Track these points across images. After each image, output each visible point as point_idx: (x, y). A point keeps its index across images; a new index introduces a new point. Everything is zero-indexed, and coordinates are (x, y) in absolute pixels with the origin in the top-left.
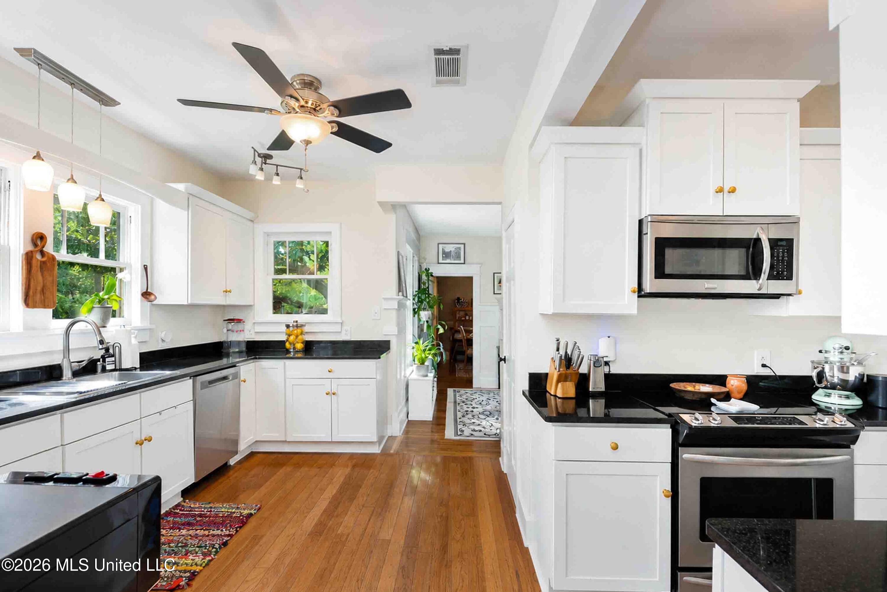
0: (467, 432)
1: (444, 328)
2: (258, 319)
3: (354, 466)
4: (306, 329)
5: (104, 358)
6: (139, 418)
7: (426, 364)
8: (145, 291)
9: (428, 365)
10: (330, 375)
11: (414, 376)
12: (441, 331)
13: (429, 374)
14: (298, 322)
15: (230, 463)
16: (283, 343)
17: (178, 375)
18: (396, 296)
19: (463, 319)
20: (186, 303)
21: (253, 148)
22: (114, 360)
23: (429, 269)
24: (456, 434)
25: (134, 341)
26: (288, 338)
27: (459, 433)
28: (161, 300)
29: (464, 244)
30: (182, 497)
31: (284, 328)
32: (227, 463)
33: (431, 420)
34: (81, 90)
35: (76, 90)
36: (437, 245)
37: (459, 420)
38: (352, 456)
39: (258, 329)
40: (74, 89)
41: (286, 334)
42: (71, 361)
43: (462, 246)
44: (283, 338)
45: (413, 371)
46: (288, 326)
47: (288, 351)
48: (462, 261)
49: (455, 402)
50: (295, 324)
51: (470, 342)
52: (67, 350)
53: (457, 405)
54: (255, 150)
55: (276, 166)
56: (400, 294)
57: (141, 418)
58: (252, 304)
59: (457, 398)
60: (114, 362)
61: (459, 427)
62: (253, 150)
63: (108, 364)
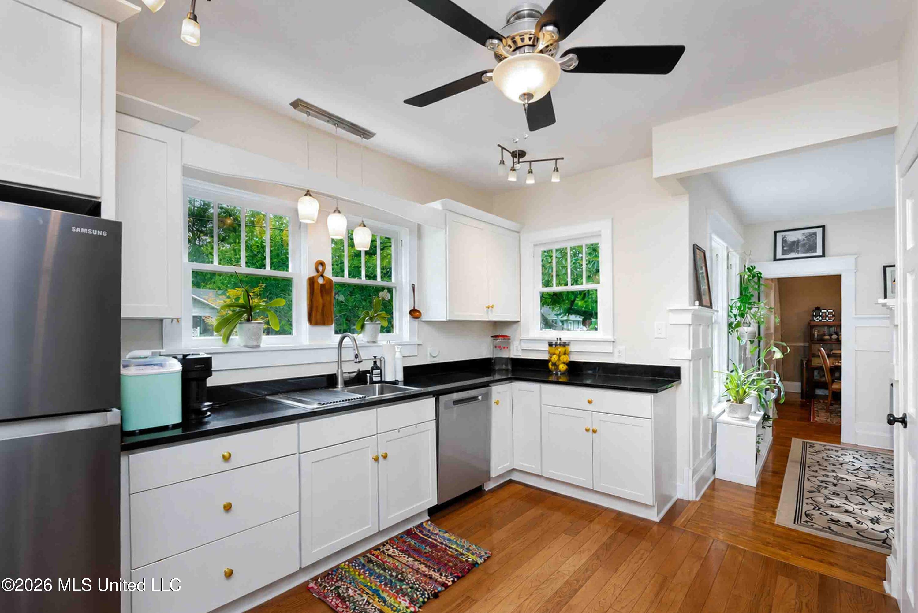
0: (820, 520)
1: (783, 350)
2: (524, 337)
3: (620, 530)
4: (572, 348)
5: (373, 369)
6: (376, 433)
7: (748, 401)
8: (412, 308)
9: (751, 405)
10: (590, 407)
11: (725, 417)
12: (778, 355)
13: (751, 417)
14: (562, 339)
15: (485, 488)
16: (544, 363)
17: (422, 392)
18: (690, 306)
19: (827, 337)
20: (445, 320)
21: (499, 145)
22: (379, 373)
23: (755, 267)
24: (796, 520)
25: (398, 355)
26: (551, 357)
27: (804, 518)
28: (425, 317)
29: (823, 227)
30: (429, 515)
31: (546, 347)
32: (481, 486)
33: (754, 485)
34: (344, 128)
35: (340, 129)
36: (773, 234)
37: (806, 495)
38: (619, 514)
39: (525, 346)
40: (338, 128)
41: (549, 353)
42: (344, 371)
43: (819, 231)
44: (545, 357)
45: (724, 411)
46: (550, 345)
47: (549, 372)
48: (819, 252)
49: (803, 462)
50: (559, 342)
51: (836, 371)
52: (340, 362)
53: (807, 469)
54: (503, 148)
55: (529, 163)
56: (697, 303)
57: (377, 434)
58: (519, 320)
59: (808, 456)
60: (379, 375)
61: (805, 508)
62: (500, 148)
63: (375, 377)
